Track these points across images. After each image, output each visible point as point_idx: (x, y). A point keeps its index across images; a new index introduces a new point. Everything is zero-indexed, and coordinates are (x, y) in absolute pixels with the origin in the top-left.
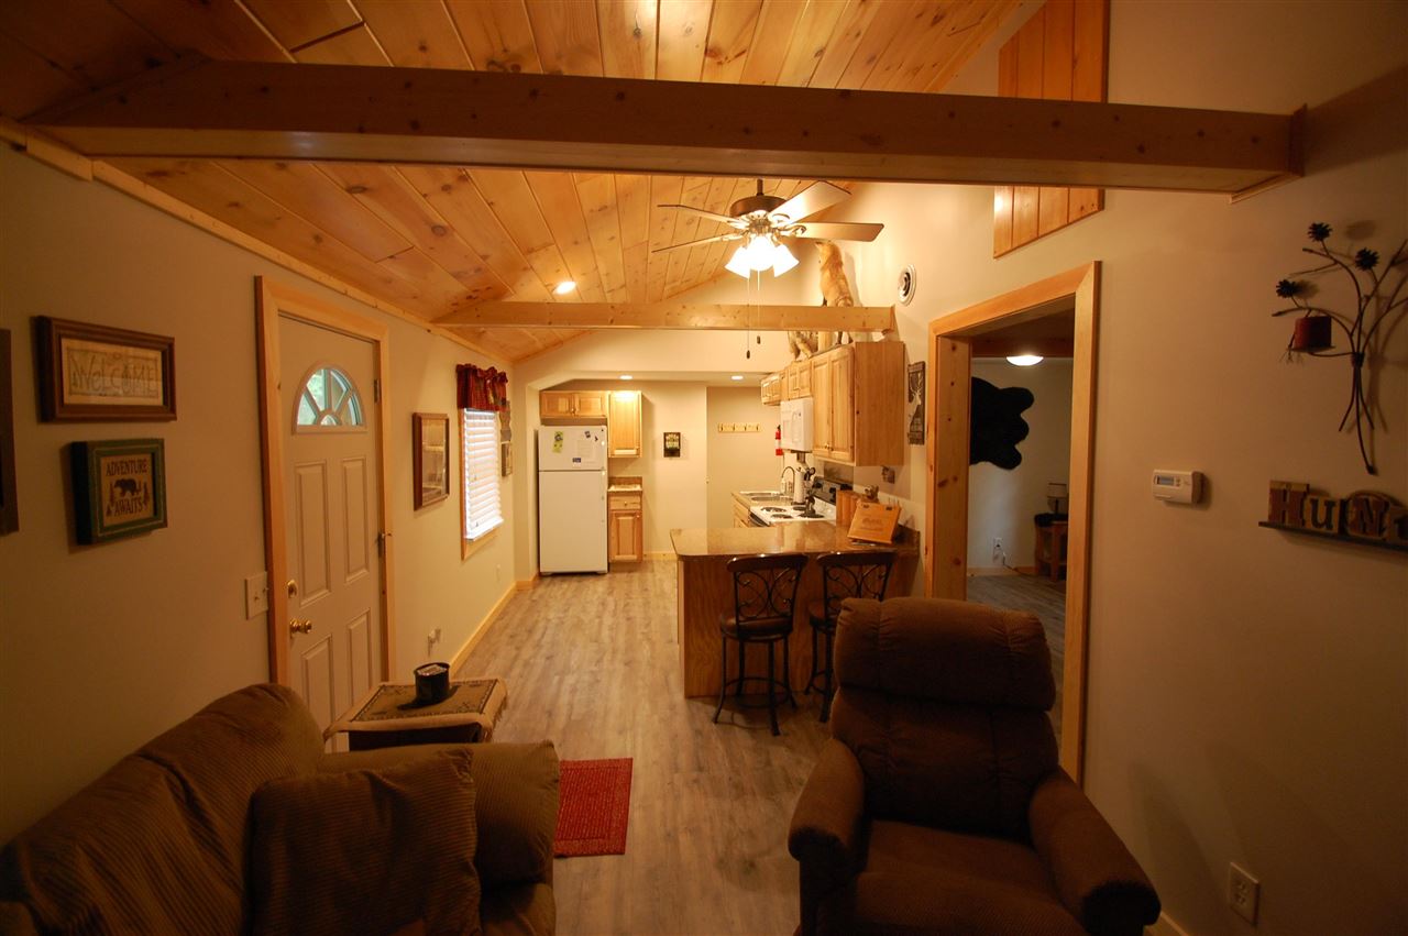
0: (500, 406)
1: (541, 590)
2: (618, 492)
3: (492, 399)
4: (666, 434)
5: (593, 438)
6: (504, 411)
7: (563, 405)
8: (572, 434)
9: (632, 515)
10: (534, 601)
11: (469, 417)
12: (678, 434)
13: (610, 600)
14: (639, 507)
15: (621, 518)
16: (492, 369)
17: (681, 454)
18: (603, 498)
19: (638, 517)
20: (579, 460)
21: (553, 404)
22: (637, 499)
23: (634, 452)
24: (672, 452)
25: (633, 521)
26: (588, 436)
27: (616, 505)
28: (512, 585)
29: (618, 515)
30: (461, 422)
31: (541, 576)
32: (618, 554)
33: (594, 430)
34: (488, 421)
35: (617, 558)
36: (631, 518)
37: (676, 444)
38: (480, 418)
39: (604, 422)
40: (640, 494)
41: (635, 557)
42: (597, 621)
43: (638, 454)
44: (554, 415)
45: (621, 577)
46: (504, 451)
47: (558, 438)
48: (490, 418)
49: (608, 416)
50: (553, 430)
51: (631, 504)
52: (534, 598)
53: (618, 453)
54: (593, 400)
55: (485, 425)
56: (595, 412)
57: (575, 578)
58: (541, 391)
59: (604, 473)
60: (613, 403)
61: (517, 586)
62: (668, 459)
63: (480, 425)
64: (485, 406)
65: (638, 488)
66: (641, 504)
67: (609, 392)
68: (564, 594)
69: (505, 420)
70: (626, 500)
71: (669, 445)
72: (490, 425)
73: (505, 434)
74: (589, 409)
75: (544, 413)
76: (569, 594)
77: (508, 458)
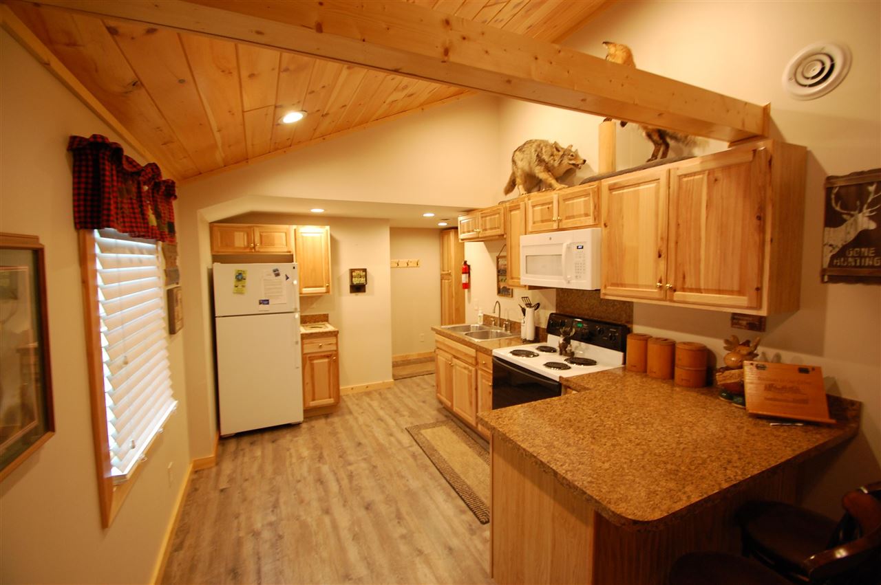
0: (164, 234)
1: (227, 467)
2: (312, 334)
3: (153, 220)
4: (352, 271)
5: (282, 277)
6: (172, 241)
7: (240, 240)
8: (257, 273)
9: (328, 357)
10: (222, 491)
11: (104, 249)
12: (365, 270)
13: (325, 469)
14: (334, 348)
15: (315, 362)
16: (154, 168)
17: (367, 290)
18: (297, 343)
19: (333, 358)
20: (265, 302)
21: (227, 239)
22: (333, 340)
23: (323, 290)
24: (358, 288)
25: (329, 363)
26: (278, 275)
27: (311, 348)
28: (189, 469)
29: (311, 359)
30: (84, 258)
31: (223, 439)
32: (313, 400)
33: (284, 268)
34: (146, 256)
35: (313, 404)
36: (326, 360)
37: (362, 280)
38: (132, 251)
39: (289, 259)
40: (335, 334)
41: (331, 401)
42: (327, 520)
43: (328, 292)
44: (229, 251)
45: (320, 424)
46: (171, 298)
47: (240, 277)
48: (150, 252)
49: (293, 252)
50: (233, 268)
51: (326, 345)
52: (222, 486)
53: (306, 291)
54: (277, 234)
55: (141, 263)
56: (280, 248)
57: (267, 436)
58: (211, 223)
59: (297, 316)
60: (300, 241)
61: (194, 467)
62: (354, 294)
63: (131, 263)
64: (138, 230)
65: (329, 328)
66: (337, 344)
67: (294, 227)
68: (261, 469)
69: (170, 257)
70: (321, 342)
71: (356, 281)
72: (149, 263)
73: (171, 274)
74: (272, 244)
75: (216, 249)
76: (269, 469)
77: (178, 308)
